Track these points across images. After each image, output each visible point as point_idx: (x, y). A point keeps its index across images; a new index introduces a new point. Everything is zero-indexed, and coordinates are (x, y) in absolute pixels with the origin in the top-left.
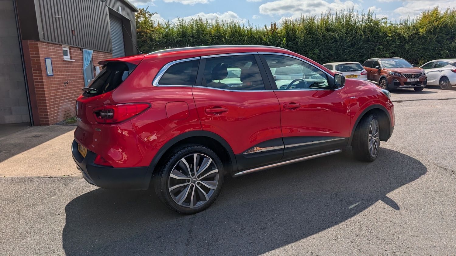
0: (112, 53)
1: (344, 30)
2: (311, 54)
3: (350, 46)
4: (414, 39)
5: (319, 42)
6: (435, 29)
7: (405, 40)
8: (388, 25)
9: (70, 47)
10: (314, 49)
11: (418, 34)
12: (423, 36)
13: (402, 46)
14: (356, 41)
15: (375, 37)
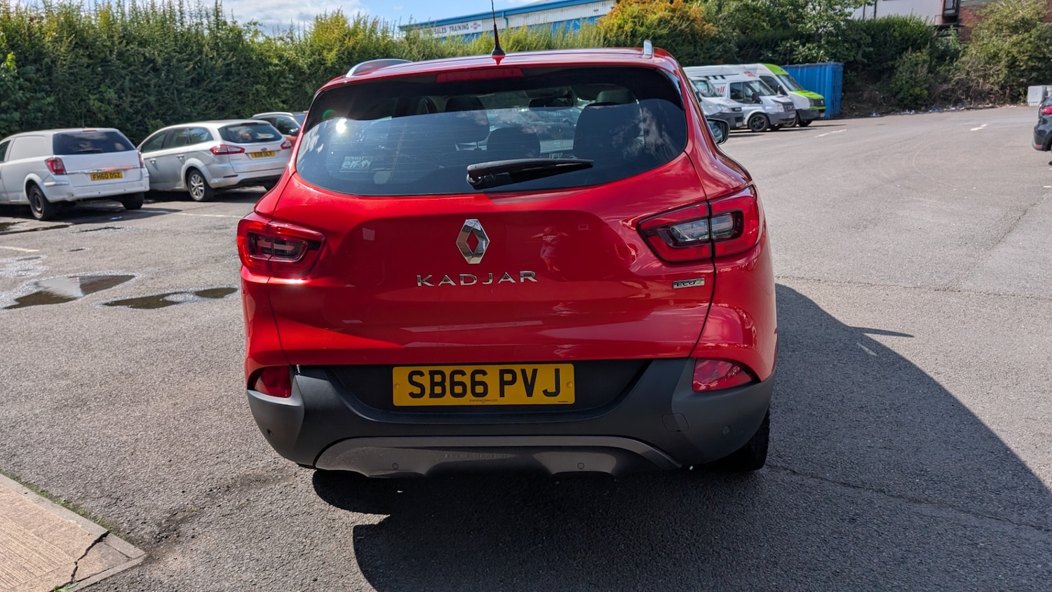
1: (170, 42)
2: (94, 100)
3: (189, 82)
4: (316, 72)
5: (112, 70)
6: (350, 54)
7: (302, 73)
8: (261, 39)
10: (99, 87)
11: (322, 62)
12: (333, 67)
13: (298, 88)
14: (203, 72)
15: (241, 64)
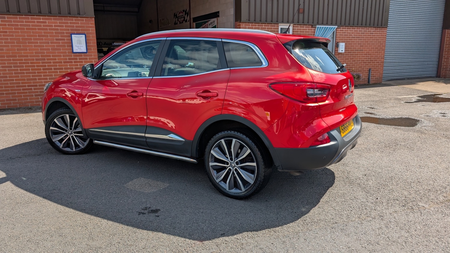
0: (386, 28)
9: (294, 25)
